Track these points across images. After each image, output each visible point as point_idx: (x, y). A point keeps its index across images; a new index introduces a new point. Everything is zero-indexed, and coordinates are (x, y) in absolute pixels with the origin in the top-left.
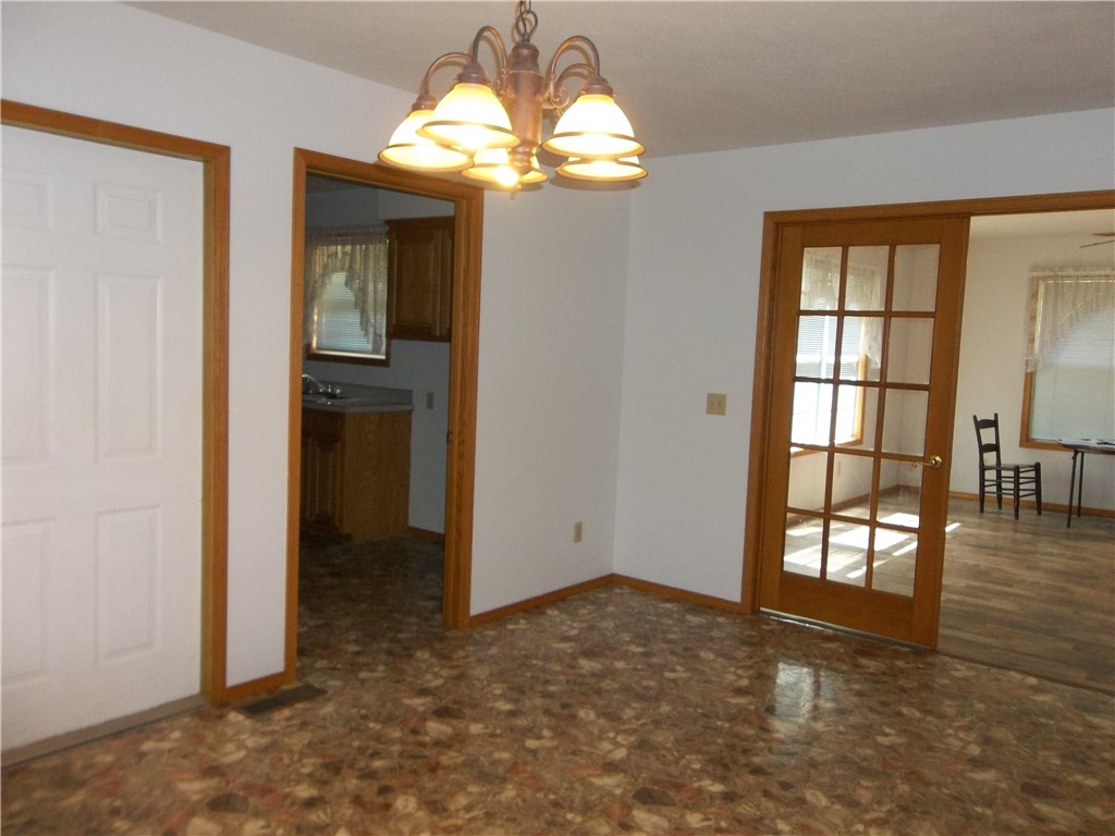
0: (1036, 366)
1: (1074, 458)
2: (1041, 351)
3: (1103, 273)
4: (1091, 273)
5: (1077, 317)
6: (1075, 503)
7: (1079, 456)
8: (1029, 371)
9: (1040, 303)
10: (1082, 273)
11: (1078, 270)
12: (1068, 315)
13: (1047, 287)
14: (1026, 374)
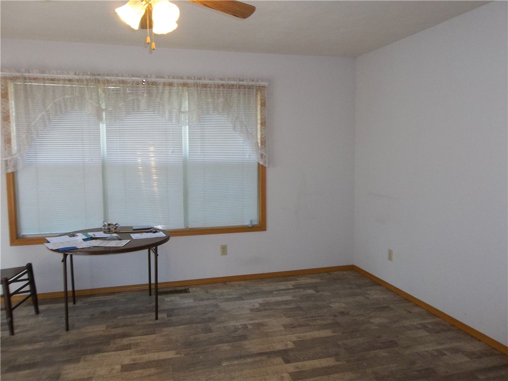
0: (15, 166)
1: (64, 261)
2: (19, 150)
3: (66, 76)
4: (56, 76)
5: (49, 119)
6: (70, 288)
7: (68, 257)
8: (10, 171)
9: (12, 103)
10: (46, 75)
11: (43, 72)
12: (39, 116)
13: (16, 86)
14: (8, 175)
